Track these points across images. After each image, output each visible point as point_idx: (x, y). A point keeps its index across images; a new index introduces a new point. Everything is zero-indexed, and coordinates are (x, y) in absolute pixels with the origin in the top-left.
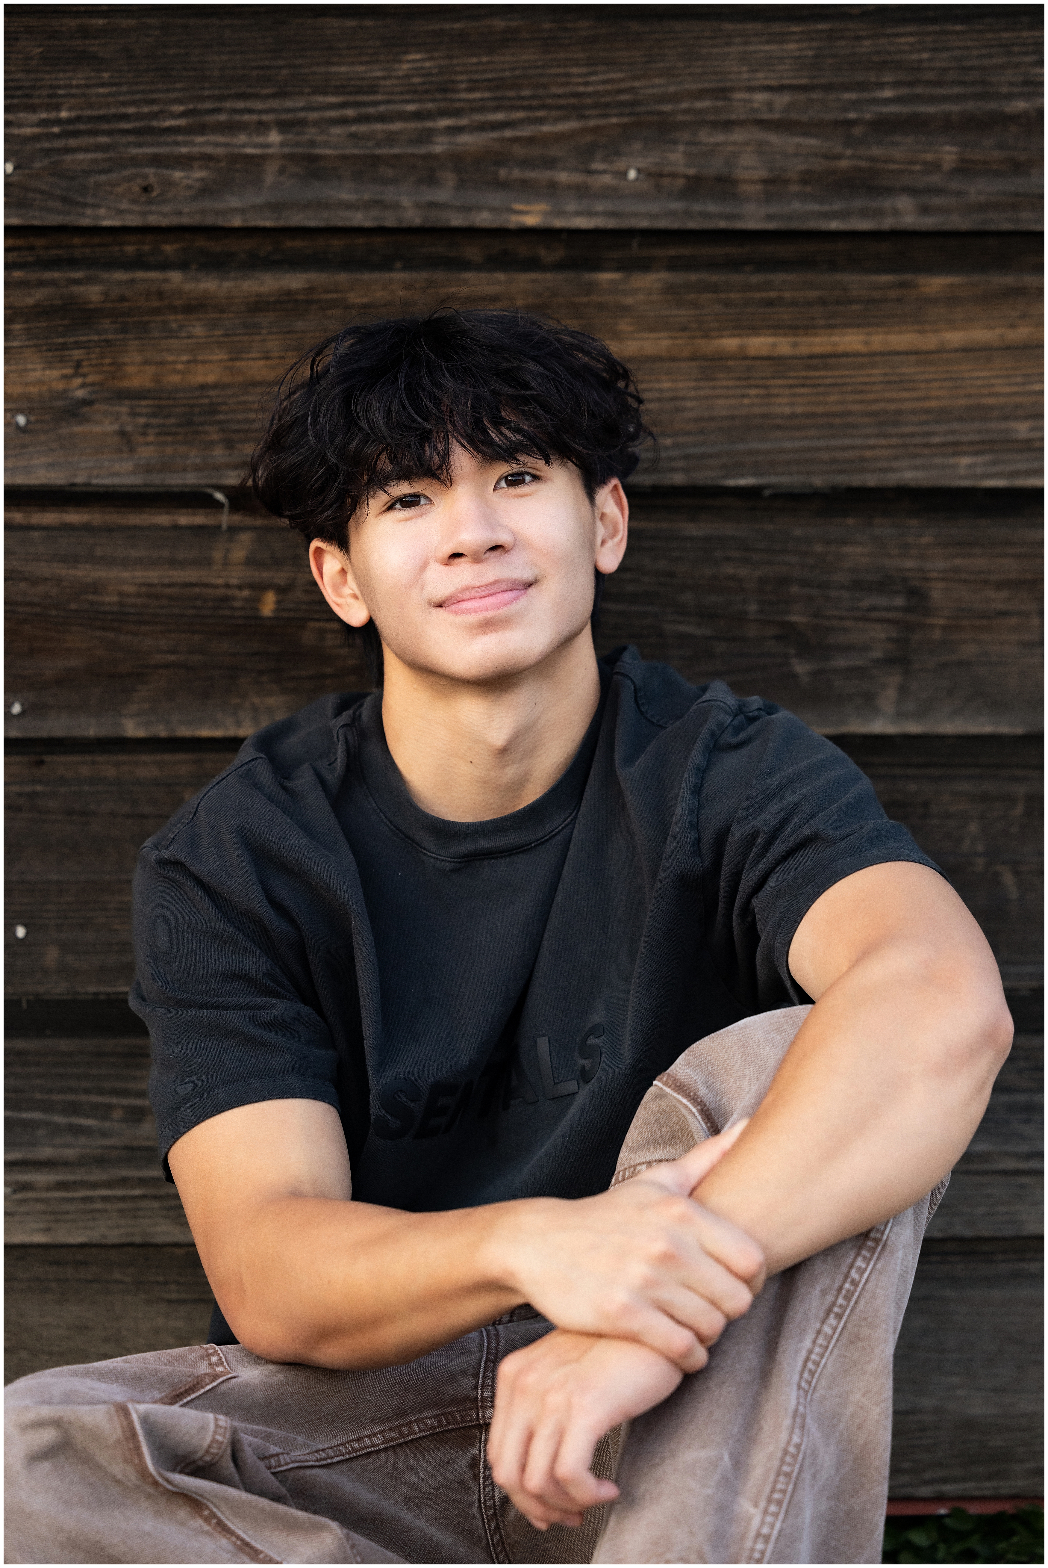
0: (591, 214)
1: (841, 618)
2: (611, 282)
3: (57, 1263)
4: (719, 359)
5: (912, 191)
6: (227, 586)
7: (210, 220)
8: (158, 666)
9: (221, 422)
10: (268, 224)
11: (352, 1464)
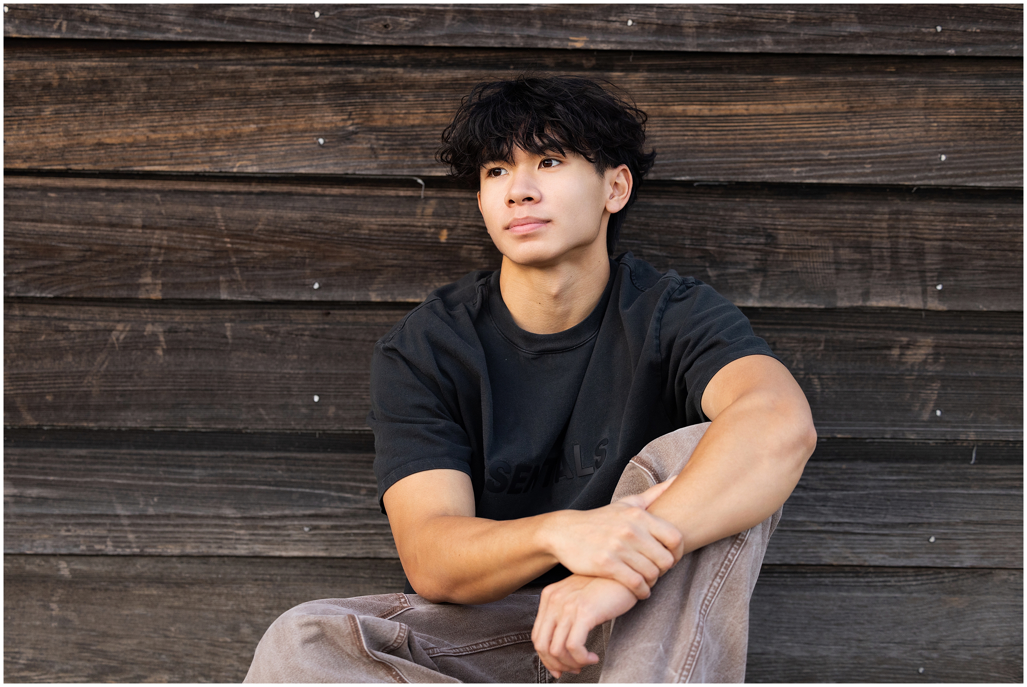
0: (609, 42)
1: (733, 248)
2: (619, 77)
3: (331, 567)
4: (673, 116)
5: (771, 33)
6: (423, 226)
7: (417, 43)
8: (387, 266)
9: (422, 144)
10: (447, 45)
11: (472, 657)
